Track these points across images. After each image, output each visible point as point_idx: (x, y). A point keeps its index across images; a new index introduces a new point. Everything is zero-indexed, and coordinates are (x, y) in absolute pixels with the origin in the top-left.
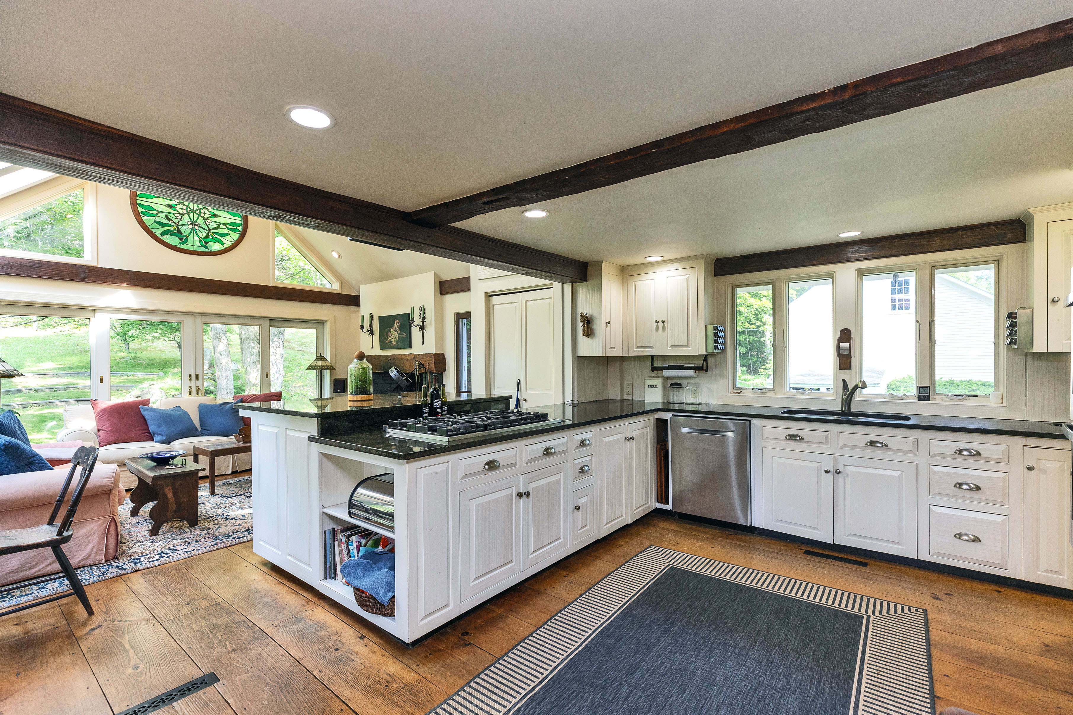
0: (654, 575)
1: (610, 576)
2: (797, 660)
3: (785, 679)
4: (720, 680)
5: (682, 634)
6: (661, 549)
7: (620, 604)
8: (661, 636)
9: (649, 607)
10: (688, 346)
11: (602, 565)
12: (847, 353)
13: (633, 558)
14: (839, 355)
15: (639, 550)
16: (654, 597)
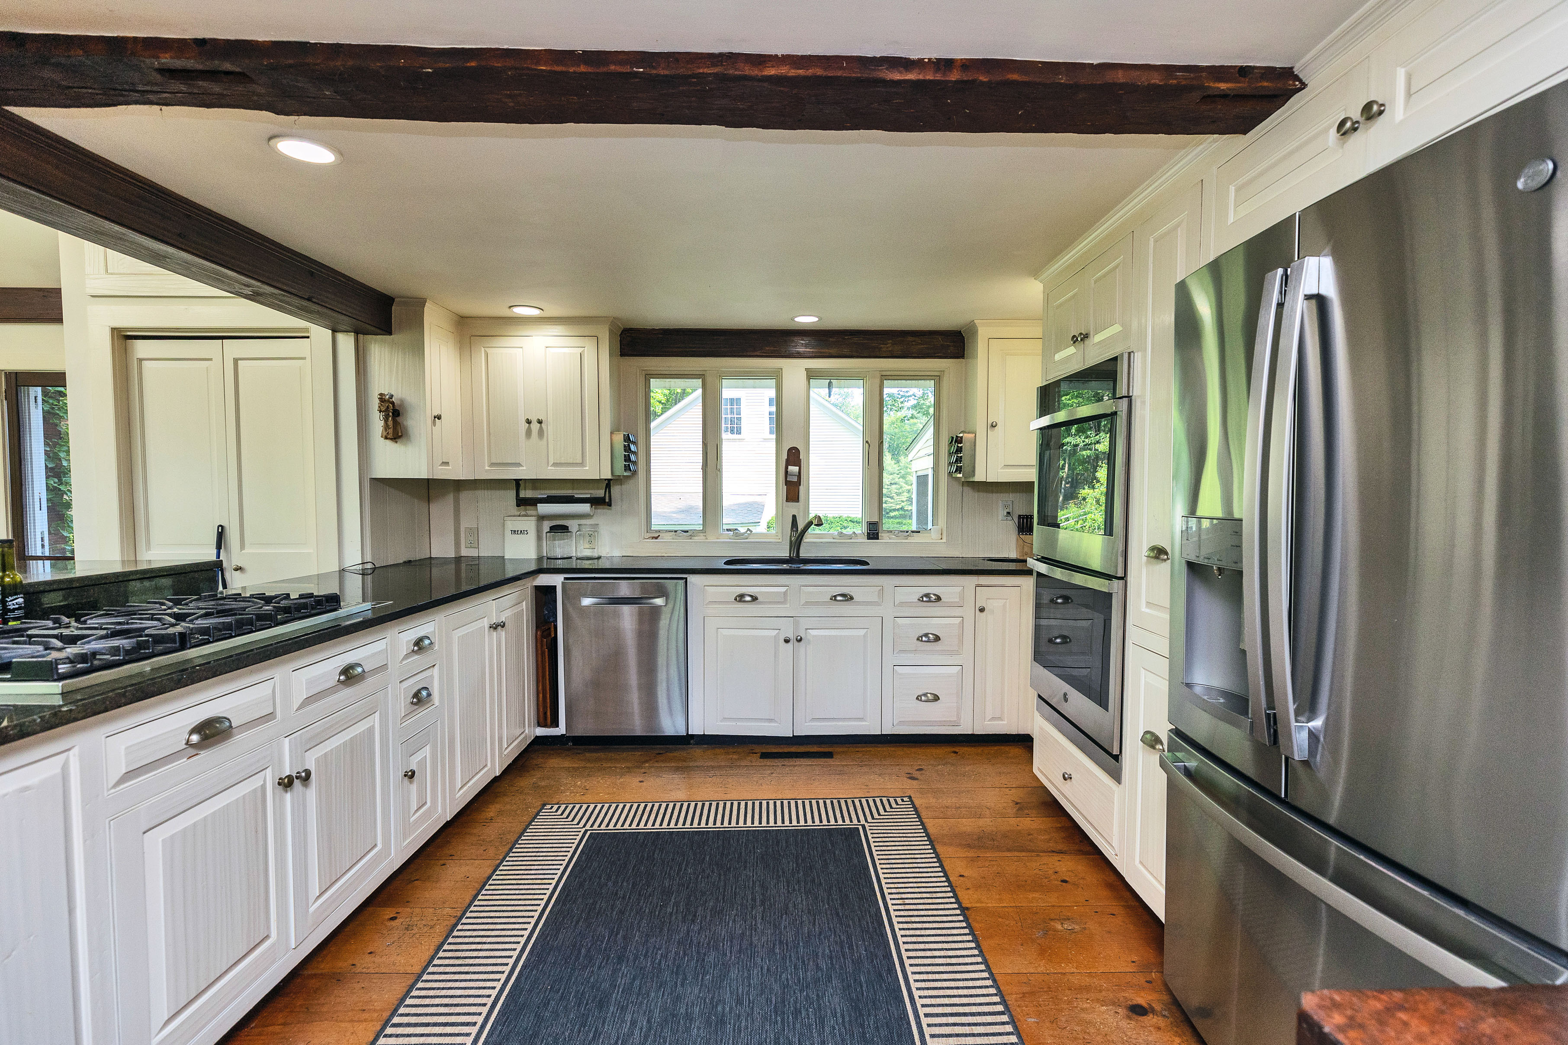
0: (567, 859)
1: (487, 887)
2: (814, 924)
3: (811, 963)
4: (731, 1008)
5: (647, 952)
6: (563, 807)
7: (522, 936)
8: (615, 971)
9: (577, 923)
10: (582, 464)
11: (464, 869)
12: (795, 479)
13: (520, 837)
14: (787, 483)
15: (526, 819)
16: (580, 900)
